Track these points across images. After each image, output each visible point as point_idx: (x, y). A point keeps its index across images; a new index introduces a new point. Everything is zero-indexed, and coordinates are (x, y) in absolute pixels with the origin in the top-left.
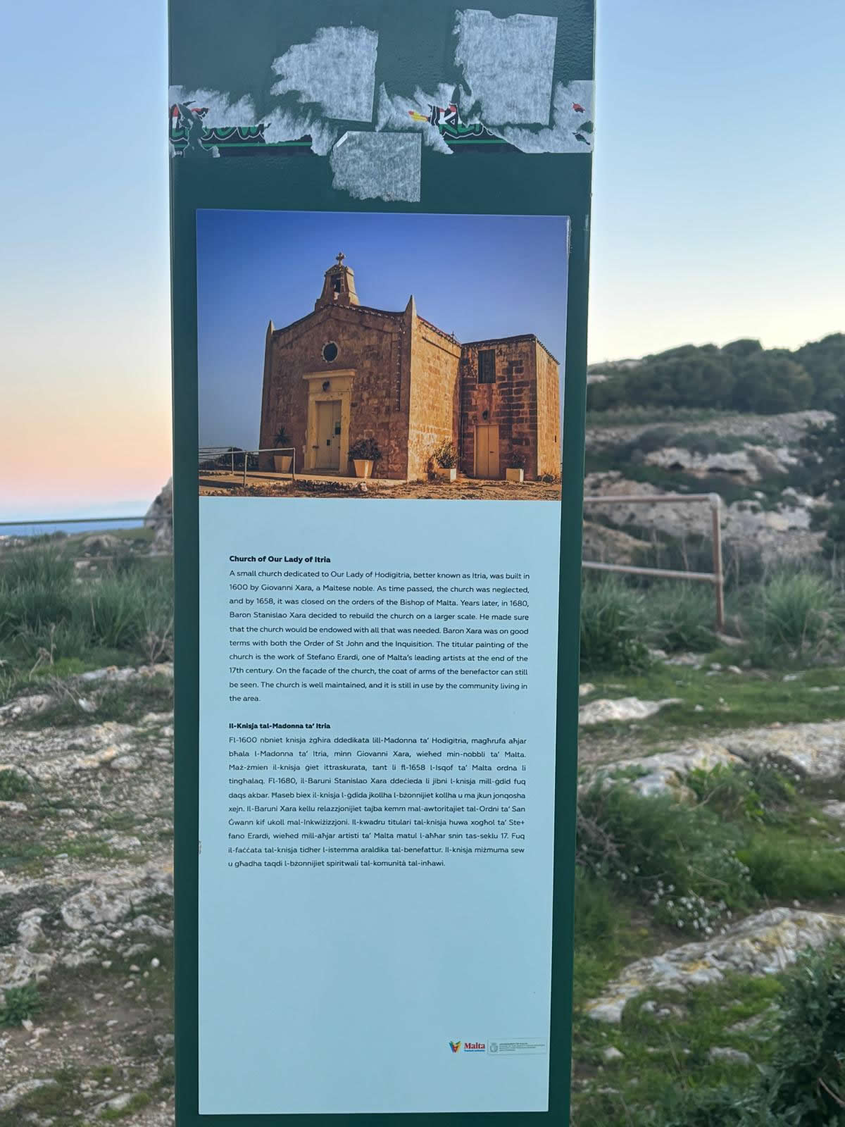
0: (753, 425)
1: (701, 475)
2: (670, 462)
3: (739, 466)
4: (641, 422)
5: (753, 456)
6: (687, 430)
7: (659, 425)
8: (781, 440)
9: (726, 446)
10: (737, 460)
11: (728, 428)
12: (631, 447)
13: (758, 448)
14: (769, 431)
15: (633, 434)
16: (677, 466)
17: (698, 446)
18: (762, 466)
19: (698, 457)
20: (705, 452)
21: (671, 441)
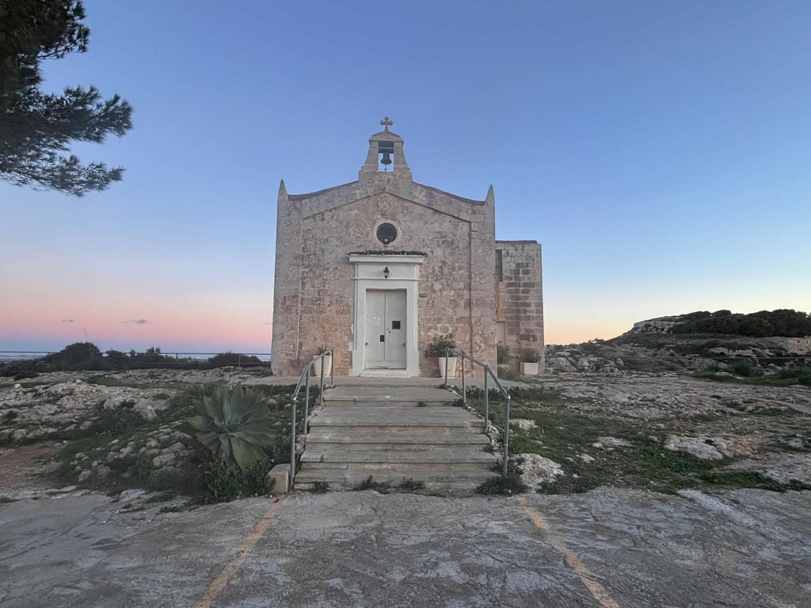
0: (753, 341)
1: (732, 357)
2: (720, 352)
3: (749, 355)
4: (706, 338)
5: (754, 351)
6: (725, 341)
7: (713, 339)
8: (765, 346)
9: (743, 348)
10: (748, 352)
11: (742, 341)
12: (703, 346)
13: (756, 349)
14: (759, 343)
15: (703, 342)
16: (722, 354)
17: (730, 347)
18: (759, 355)
19: (731, 351)
20: (734, 350)
21: (719, 345)
